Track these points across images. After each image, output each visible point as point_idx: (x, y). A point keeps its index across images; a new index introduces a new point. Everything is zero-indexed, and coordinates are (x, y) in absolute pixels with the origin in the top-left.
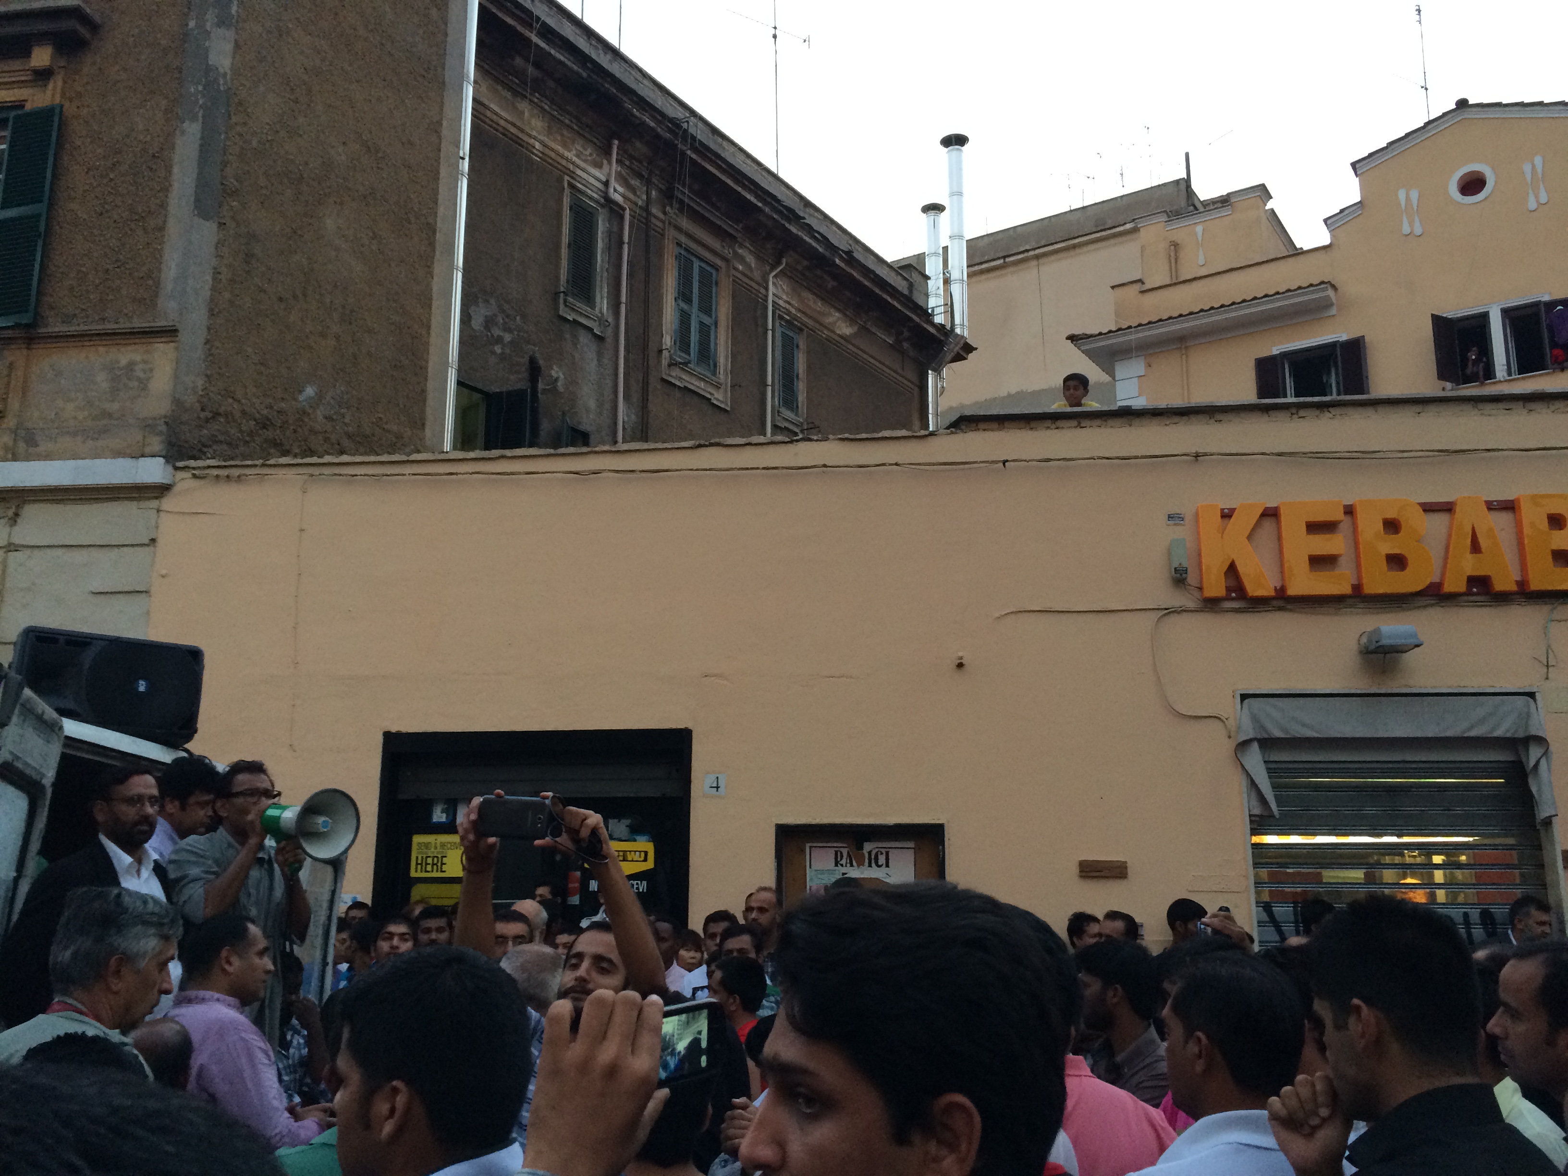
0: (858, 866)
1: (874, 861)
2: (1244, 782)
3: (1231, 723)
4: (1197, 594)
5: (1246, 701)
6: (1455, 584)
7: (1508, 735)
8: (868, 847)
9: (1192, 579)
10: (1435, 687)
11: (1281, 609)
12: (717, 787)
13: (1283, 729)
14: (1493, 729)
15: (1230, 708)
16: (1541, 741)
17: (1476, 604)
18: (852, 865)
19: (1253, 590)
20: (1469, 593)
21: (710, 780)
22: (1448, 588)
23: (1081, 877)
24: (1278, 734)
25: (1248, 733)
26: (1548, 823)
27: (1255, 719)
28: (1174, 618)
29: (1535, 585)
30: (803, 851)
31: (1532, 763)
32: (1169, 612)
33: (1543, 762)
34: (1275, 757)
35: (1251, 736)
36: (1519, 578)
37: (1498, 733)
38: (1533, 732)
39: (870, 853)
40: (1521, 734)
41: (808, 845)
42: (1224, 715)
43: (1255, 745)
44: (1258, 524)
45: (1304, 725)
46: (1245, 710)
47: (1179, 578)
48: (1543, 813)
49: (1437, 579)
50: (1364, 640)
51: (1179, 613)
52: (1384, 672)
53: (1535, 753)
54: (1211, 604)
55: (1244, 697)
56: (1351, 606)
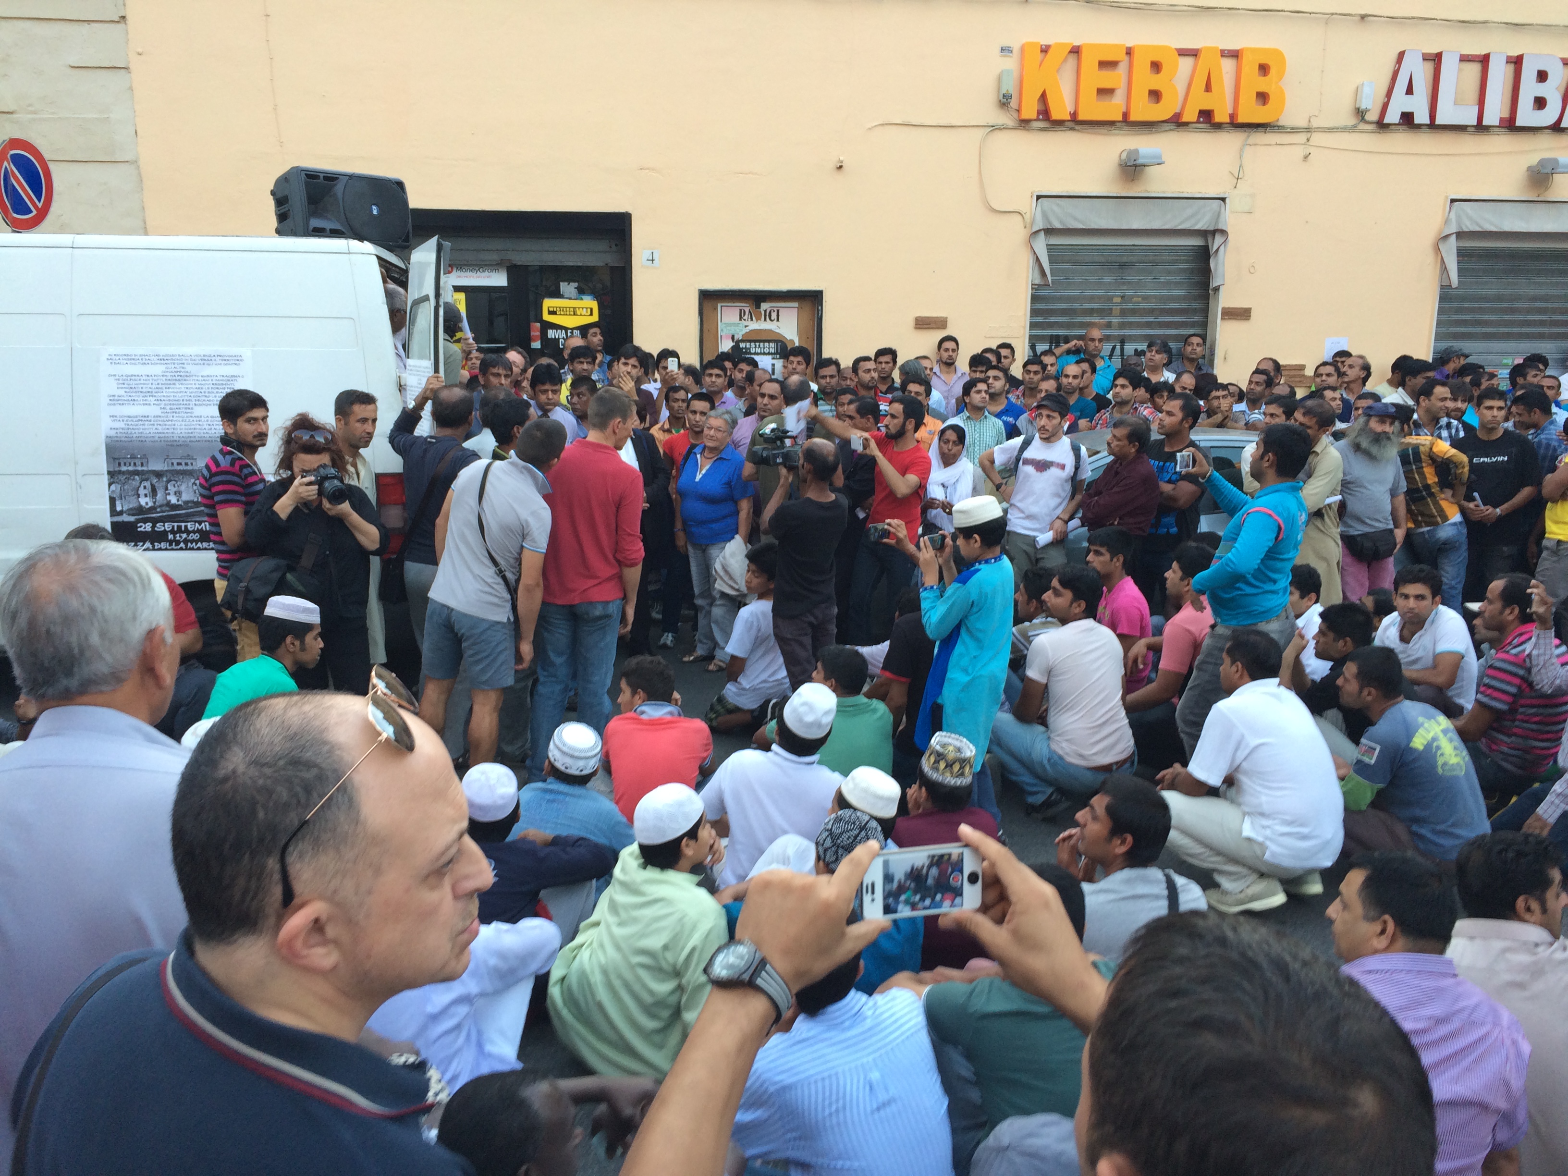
0: (757, 320)
1: (768, 316)
2: (1031, 260)
3: (1027, 217)
4: (1015, 115)
5: (1040, 200)
6: (1190, 115)
7: (1204, 228)
8: (765, 306)
9: (1014, 103)
10: (1164, 192)
11: (1072, 129)
12: (653, 260)
13: (1061, 222)
14: (1197, 223)
15: (1027, 205)
16: (1223, 232)
17: (1201, 130)
18: (752, 320)
19: (1055, 115)
20: (1198, 122)
21: (647, 254)
22: (1185, 119)
23: (916, 328)
24: (1058, 225)
25: (1039, 225)
26: (1217, 289)
27: (1044, 215)
28: (998, 133)
29: (1241, 119)
30: (716, 309)
31: (1215, 249)
32: (994, 128)
33: (1222, 248)
34: (1056, 241)
35: (1041, 228)
36: (1231, 112)
37: (1197, 228)
38: (1220, 227)
39: (765, 311)
40: (1212, 229)
41: (719, 305)
42: (1023, 211)
43: (1043, 232)
44: (1065, 60)
45: (1076, 219)
46: (1039, 208)
47: (1004, 102)
48: (1214, 284)
49: (1178, 111)
50: (1124, 156)
51: (1000, 129)
52: (1133, 180)
53: (1219, 240)
54: (1024, 124)
55: (1039, 197)
56: (1120, 129)
